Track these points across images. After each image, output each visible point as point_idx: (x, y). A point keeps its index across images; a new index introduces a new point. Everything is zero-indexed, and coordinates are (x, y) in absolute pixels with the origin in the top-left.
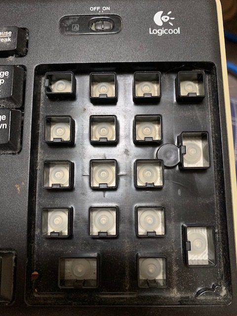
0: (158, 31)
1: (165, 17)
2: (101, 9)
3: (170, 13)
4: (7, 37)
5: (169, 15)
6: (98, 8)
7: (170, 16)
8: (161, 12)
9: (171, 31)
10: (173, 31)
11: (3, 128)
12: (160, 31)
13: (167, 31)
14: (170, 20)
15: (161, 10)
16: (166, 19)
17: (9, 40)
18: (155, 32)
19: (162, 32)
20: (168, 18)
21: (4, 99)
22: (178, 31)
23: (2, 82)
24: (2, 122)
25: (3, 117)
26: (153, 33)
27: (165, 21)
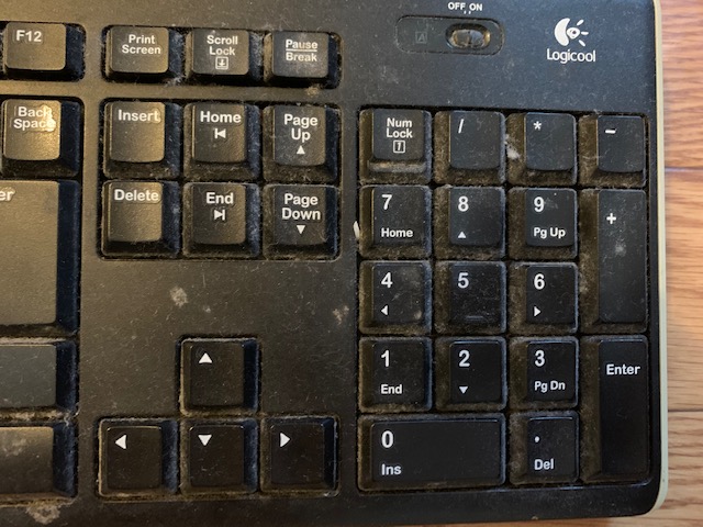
0: (560, 56)
1: (573, 29)
2: (467, 8)
3: (581, 22)
4: (310, 53)
5: (579, 27)
6: (462, 5)
7: (582, 28)
8: (567, 20)
9: (581, 56)
10: (585, 57)
11: (314, 218)
12: (564, 56)
13: (575, 57)
14: (581, 37)
15: (567, 17)
16: (575, 33)
17: (314, 58)
18: (556, 55)
19: (569, 57)
20: (578, 32)
21: (310, 167)
22: (593, 58)
23: (305, 137)
24: (311, 208)
25: (314, 200)
26: (554, 58)
27: (573, 37)
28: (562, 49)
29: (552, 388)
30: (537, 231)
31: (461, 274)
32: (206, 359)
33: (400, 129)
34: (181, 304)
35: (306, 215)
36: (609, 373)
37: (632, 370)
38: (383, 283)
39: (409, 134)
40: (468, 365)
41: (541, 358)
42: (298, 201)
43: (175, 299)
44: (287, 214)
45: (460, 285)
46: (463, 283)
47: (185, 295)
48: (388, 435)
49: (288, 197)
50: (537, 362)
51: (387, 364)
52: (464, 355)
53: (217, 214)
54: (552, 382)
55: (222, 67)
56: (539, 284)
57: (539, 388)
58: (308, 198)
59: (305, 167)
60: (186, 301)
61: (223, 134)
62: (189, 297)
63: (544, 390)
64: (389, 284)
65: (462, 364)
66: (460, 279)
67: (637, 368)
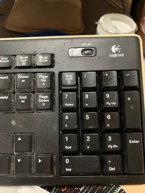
0: (113, 55)
2: (87, 45)
3: (119, 46)
4: (46, 59)
6: (86, 44)
7: (119, 48)
8: (115, 46)
9: (119, 55)
10: (120, 55)
11: (47, 101)
12: (114, 55)
13: (117, 55)
14: (119, 50)
15: (115, 45)
16: (117, 49)
17: (47, 61)
18: (112, 55)
19: (116, 55)
21: (46, 88)
22: (123, 55)
23: (45, 81)
24: (46, 99)
25: (47, 97)
26: (111, 56)
27: (117, 50)
28: (114, 53)
29: (114, 147)
30: (107, 103)
31: (87, 115)
32: (19, 139)
33: (69, 78)
34: (14, 125)
35: (45, 101)
36: (130, 143)
37: (137, 142)
38: (66, 118)
39: (72, 79)
40: (89, 140)
41: (110, 138)
42: (43, 97)
43: (13, 123)
44: (40, 101)
45: (86, 118)
46: (87, 118)
47: (15, 122)
48: (67, 160)
49: (40, 96)
50: (109, 140)
51: (67, 140)
52: (88, 138)
53: (22, 101)
54: (114, 145)
55: (24, 64)
56: (109, 118)
57: (110, 147)
58: (45, 96)
59: (45, 88)
60: (15, 124)
61: (24, 81)
62: (16, 123)
63: (112, 148)
64: (67, 118)
65: (88, 140)
66: (87, 117)
67: (138, 141)
